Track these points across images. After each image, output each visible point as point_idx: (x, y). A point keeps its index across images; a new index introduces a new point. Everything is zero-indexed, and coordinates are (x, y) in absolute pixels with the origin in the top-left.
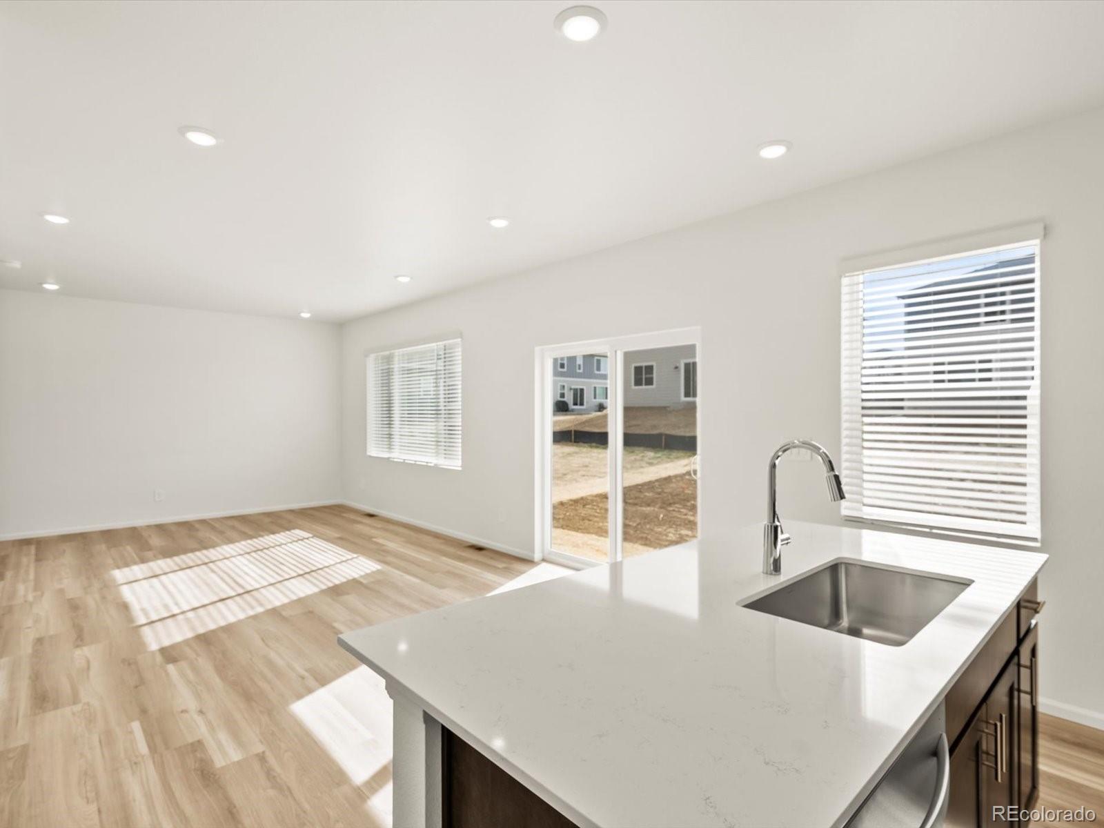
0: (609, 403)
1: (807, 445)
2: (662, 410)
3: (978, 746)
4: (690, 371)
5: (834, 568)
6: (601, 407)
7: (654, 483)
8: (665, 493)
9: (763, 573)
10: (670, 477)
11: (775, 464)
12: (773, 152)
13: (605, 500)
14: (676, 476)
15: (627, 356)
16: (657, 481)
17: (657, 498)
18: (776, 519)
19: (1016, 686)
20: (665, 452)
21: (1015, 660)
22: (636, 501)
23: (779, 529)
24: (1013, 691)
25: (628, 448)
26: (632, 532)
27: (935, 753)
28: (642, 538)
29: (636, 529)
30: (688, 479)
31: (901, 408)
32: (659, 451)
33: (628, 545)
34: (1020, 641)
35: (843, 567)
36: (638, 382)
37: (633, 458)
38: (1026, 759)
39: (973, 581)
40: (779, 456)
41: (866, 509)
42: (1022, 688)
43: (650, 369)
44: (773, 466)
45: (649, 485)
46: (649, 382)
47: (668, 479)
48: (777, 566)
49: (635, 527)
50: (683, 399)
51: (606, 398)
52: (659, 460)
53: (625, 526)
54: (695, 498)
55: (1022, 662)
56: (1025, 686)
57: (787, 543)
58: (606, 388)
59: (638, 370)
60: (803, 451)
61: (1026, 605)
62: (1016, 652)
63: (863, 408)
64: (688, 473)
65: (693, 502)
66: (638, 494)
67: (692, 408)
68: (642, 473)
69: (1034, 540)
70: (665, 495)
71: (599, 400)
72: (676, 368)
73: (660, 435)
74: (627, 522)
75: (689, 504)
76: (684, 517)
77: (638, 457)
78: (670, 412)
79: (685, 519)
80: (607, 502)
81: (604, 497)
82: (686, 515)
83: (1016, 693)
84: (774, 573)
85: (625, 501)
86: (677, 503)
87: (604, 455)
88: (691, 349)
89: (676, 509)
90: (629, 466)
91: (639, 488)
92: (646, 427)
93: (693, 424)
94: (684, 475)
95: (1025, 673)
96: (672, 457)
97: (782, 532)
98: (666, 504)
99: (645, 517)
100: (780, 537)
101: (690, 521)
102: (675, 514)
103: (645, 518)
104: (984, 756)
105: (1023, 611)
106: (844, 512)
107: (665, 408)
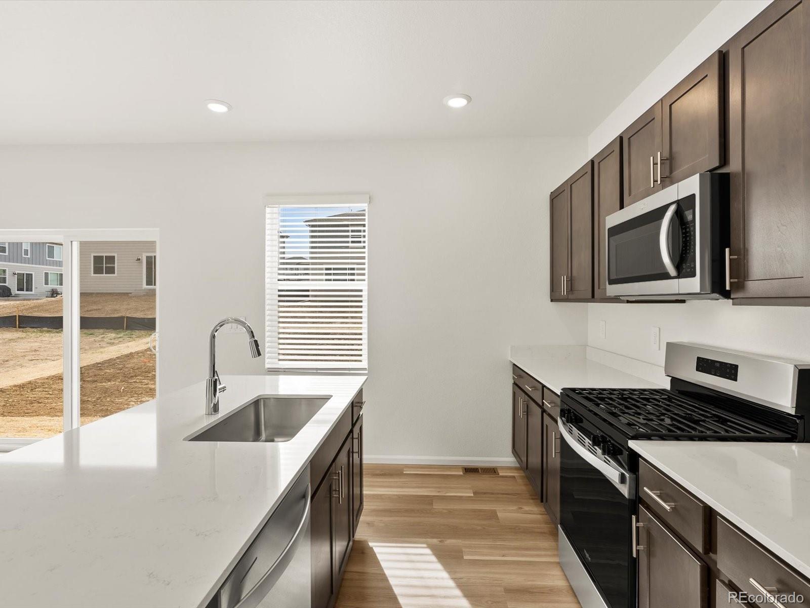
0: (64, 289)
1: (237, 321)
2: (124, 296)
3: (331, 487)
4: (151, 263)
5: (256, 403)
6: (54, 293)
7: (115, 360)
8: (127, 368)
9: (206, 414)
10: (131, 354)
11: (214, 335)
12: (218, 108)
13: (60, 381)
14: (137, 353)
15: (84, 246)
16: (118, 358)
17: (118, 373)
18: (215, 374)
19: (351, 450)
20: (128, 332)
21: (351, 436)
22: (96, 379)
23: (218, 382)
24: (350, 453)
25: (86, 331)
26: (90, 407)
27: (304, 497)
28: (102, 410)
29: (95, 404)
30: (149, 354)
31: (308, 296)
32: (120, 332)
33: (85, 419)
34: (353, 425)
35: (262, 401)
36: (98, 270)
37: (92, 339)
38: (357, 491)
39: (332, 396)
40: (217, 330)
41: (281, 362)
42: (354, 450)
43: (111, 259)
44: (213, 337)
45: (110, 363)
46: (111, 270)
47: (130, 356)
48: (216, 409)
49: (95, 402)
50: (145, 286)
51: (61, 284)
52: (121, 340)
53: (83, 402)
54: (154, 370)
55: (355, 436)
56: (356, 449)
57: (224, 391)
58: (61, 275)
59: (98, 260)
60: (234, 325)
61: (356, 404)
62: (351, 431)
63: (280, 296)
64: (149, 349)
65: (154, 373)
66: (97, 372)
67: (152, 294)
68: (102, 352)
69: (365, 369)
70: (127, 370)
71: (51, 286)
72: (139, 260)
73: (122, 318)
74: (85, 398)
75: (150, 375)
76: (145, 386)
77: (97, 339)
78: (131, 297)
79: (146, 388)
80: (62, 383)
81: (60, 378)
82: (147, 384)
83: (351, 454)
84: (213, 413)
85: (82, 380)
86: (139, 375)
87: (59, 338)
88: (151, 245)
89: (138, 381)
90: (87, 347)
91: (99, 366)
92: (107, 310)
93: (153, 308)
94: (146, 350)
95: (356, 441)
96: (134, 336)
97: (220, 384)
98: (127, 377)
99: (106, 391)
100: (219, 387)
101: (151, 389)
102: (137, 385)
103: (105, 393)
104: (334, 492)
105: (355, 409)
106: (267, 366)
107: (127, 294)
